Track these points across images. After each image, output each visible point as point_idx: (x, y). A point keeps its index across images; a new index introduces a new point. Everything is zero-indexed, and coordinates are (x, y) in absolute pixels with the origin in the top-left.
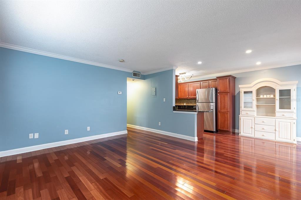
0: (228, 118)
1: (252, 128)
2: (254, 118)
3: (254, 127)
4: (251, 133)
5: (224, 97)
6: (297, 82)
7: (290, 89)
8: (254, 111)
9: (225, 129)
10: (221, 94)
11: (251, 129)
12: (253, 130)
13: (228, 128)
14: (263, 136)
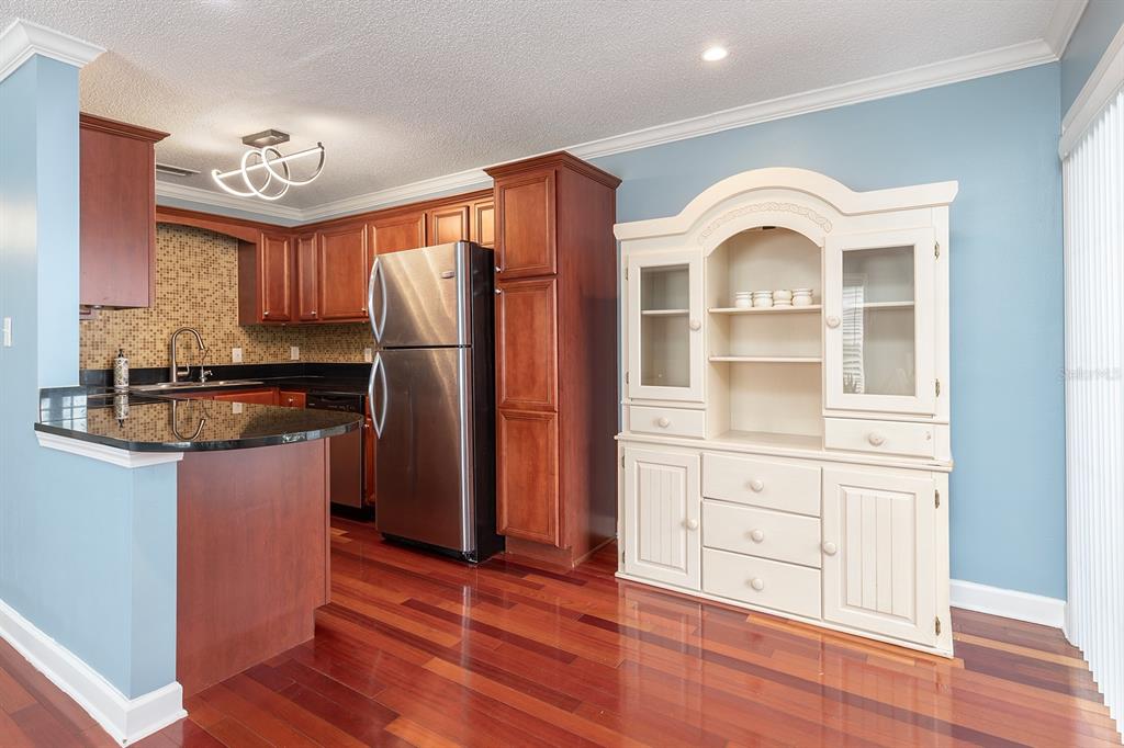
0: (553, 454)
1: (686, 525)
2: (695, 455)
3: (695, 522)
4: (683, 566)
5: (529, 304)
6: (948, 190)
7: (909, 243)
8: (695, 405)
9: (533, 535)
10: (514, 284)
11: (682, 533)
12: (695, 538)
13: (549, 528)
14: (752, 585)
